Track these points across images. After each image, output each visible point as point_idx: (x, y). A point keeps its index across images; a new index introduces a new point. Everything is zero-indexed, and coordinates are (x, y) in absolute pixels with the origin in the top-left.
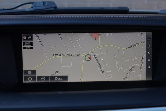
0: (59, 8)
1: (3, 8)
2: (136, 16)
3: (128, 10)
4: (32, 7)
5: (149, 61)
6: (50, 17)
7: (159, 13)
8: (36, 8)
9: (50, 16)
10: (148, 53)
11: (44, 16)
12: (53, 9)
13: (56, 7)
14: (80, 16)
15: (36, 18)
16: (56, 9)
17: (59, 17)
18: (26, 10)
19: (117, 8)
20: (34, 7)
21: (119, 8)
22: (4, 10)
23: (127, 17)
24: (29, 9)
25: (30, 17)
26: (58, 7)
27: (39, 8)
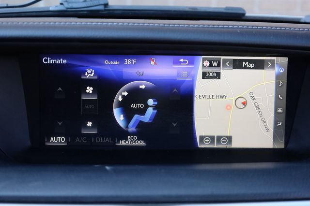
0: (112, 6)
1: (7, 5)
2: (257, 27)
3: (244, 14)
4: (61, 4)
5: (280, 111)
6: (94, 23)
7: (302, 21)
8: (70, 6)
9: (92, 23)
10: (280, 96)
11: (87, 22)
12: (102, 8)
13: (106, 5)
14: (149, 24)
15: (66, 25)
16: (106, 8)
17: (109, 24)
18: (51, 9)
19: (222, 8)
20: (65, 4)
21: (227, 8)
22: (8, 7)
23: (241, 28)
24: (56, 7)
25: (55, 22)
26: (110, 4)
27: (75, 6)
